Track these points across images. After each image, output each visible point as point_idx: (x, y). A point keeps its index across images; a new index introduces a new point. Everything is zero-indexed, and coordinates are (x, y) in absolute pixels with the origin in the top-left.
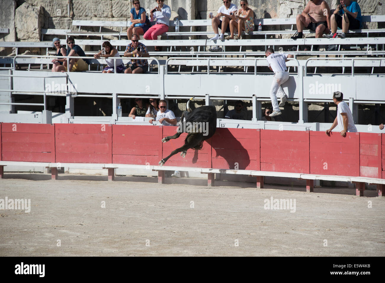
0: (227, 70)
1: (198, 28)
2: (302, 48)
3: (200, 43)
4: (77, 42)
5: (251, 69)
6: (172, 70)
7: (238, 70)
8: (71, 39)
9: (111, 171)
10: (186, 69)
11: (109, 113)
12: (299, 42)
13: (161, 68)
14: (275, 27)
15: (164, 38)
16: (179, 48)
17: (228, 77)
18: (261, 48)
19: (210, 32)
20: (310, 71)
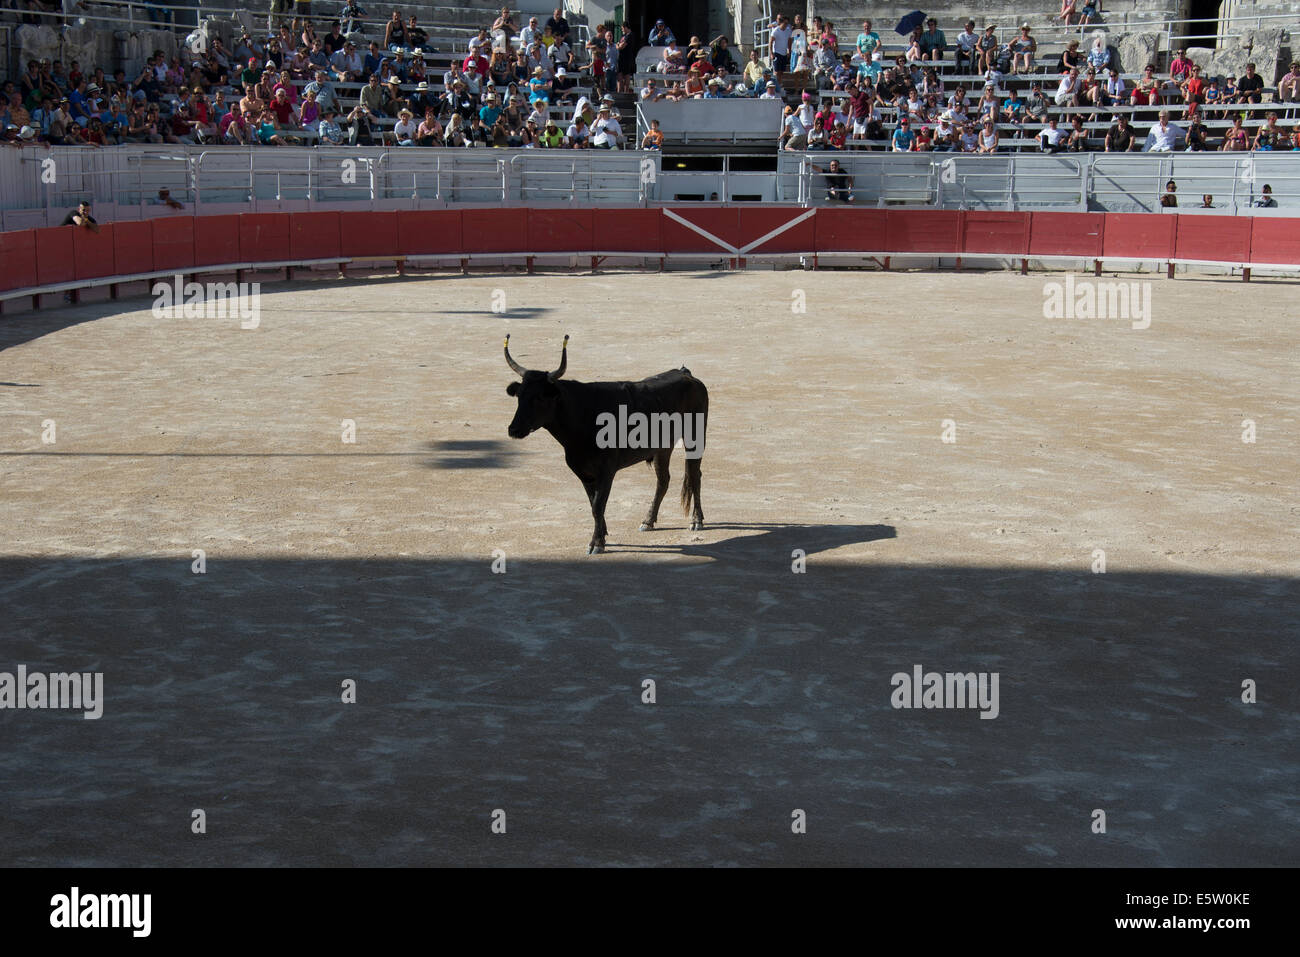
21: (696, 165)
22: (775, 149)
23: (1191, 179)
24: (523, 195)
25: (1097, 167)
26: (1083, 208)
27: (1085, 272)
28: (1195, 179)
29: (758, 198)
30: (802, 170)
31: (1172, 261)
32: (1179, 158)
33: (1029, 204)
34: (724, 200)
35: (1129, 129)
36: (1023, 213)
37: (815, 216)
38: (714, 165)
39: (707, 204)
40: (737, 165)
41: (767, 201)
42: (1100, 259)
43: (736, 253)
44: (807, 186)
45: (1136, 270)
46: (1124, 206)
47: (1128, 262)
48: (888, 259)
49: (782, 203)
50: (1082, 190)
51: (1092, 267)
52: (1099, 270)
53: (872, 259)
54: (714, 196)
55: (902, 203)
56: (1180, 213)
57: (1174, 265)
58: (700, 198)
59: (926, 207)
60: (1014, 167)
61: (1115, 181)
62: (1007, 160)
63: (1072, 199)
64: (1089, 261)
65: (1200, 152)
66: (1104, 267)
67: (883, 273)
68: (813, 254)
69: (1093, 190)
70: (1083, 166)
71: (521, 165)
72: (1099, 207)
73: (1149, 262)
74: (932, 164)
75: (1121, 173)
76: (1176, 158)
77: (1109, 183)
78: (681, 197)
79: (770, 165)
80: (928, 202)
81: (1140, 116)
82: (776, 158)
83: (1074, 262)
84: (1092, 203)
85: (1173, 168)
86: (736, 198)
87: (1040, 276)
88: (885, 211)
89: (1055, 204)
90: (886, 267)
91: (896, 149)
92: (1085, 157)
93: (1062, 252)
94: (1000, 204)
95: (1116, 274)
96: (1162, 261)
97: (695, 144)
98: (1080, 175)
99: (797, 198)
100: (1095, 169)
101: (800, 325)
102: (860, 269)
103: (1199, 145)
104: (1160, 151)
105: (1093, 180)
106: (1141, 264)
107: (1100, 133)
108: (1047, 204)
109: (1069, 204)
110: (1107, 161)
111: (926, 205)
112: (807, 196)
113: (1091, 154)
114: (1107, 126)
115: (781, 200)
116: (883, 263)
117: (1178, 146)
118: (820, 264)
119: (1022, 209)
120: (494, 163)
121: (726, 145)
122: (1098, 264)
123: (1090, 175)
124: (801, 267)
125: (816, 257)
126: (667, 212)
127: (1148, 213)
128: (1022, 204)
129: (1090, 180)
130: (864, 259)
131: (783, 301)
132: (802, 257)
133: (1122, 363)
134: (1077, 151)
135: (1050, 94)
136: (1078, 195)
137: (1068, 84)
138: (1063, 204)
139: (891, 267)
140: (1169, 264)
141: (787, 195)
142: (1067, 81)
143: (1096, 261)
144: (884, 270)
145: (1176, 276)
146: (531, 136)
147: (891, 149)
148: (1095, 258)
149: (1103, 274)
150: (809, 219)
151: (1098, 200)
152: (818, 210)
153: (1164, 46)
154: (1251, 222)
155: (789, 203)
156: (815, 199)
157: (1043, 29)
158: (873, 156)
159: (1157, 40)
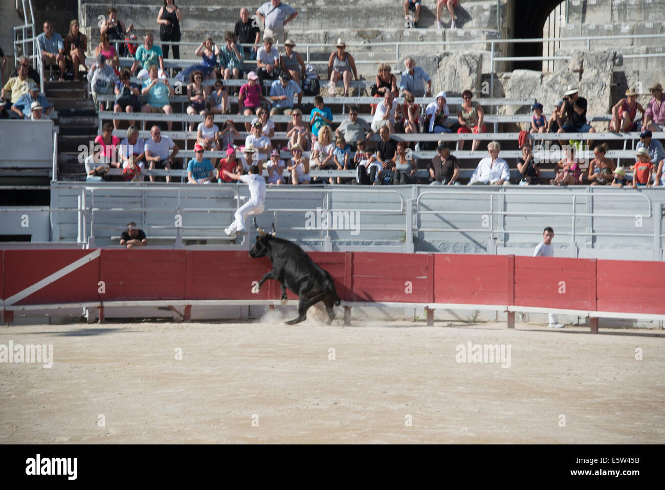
22: (47, 180)
23: (526, 216)
25: (421, 201)
26: (408, 248)
27: (415, 321)
28: (530, 216)
29: (27, 238)
30: (81, 205)
31: (512, 308)
32: (513, 193)
33: (349, 243)
35: (452, 158)
36: (343, 254)
37: (99, 258)
41: (39, 241)
42: (432, 306)
43: (1, 305)
44: (88, 223)
45: (472, 319)
46: (454, 246)
47: (465, 309)
48: (188, 308)
49: (57, 243)
50: (408, 227)
51: (423, 315)
52: (430, 319)
53: (169, 308)
55: (203, 242)
56: (517, 254)
57: (514, 313)
59: (232, 247)
60: (331, 202)
61: (444, 216)
62: (324, 194)
63: (397, 237)
64: (420, 308)
65: (538, 186)
66: (436, 315)
67: (184, 325)
68: (98, 304)
69: (419, 227)
70: (407, 200)
72: (428, 247)
73: (487, 309)
74: (236, 197)
75: (450, 208)
76: (508, 192)
77: (438, 219)
79: (43, 199)
80: (234, 241)
82: (49, 191)
83: (402, 310)
84: (418, 242)
85: (505, 203)
88: (184, 251)
89: (378, 244)
90: (186, 317)
91: (191, 181)
92: (408, 190)
93: (388, 298)
94: (316, 243)
96: (501, 308)
98: (404, 210)
99: (76, 238)
100: (420, 203)
101: (86, 392)
102: (153, 320)
104: (488, 183)
105: (419, 215)
106: (477, 312)
107: (425, 164)
108: (369, 244)
109: (394, 244)
110: (433, 195)
111: (232, 245)
112: (88, 234)
113: (415, 186)
114: (431, 155)
115: (56, 240)
116: (183, 313)
118: (107, 315)
119: (343, 249)
122: (430, 312)
123: (414, 211)
124: (83, 320)
125: (102, 307)
127: (482, 252)
128: (341, 243)
129: (415, 216)
130: (161, 308)
131: (63, 361)
132: (85, 309)
133: (466, 429)
134: (399, 183)
135: (366, 118)
136: (402, 234)
137: (384, 109)
138: (387, 243)
139: (192, 317)
140: (509, 312)
141: (64, 235)
142: (382, 107)
143: (427, 308)
144: (183, 321)
145: (516, 325)
147: (186, 180)
148: (425, 305)
149: (435, 324)
150: (91, 263)
151: (427, 239)
152: (102, 252)
153: (488, 68)
154: (595, 265)
155: (67, 244)
156: (99, 238)
157: (354, 46)
158: (168, 188)
159: (480, 60)
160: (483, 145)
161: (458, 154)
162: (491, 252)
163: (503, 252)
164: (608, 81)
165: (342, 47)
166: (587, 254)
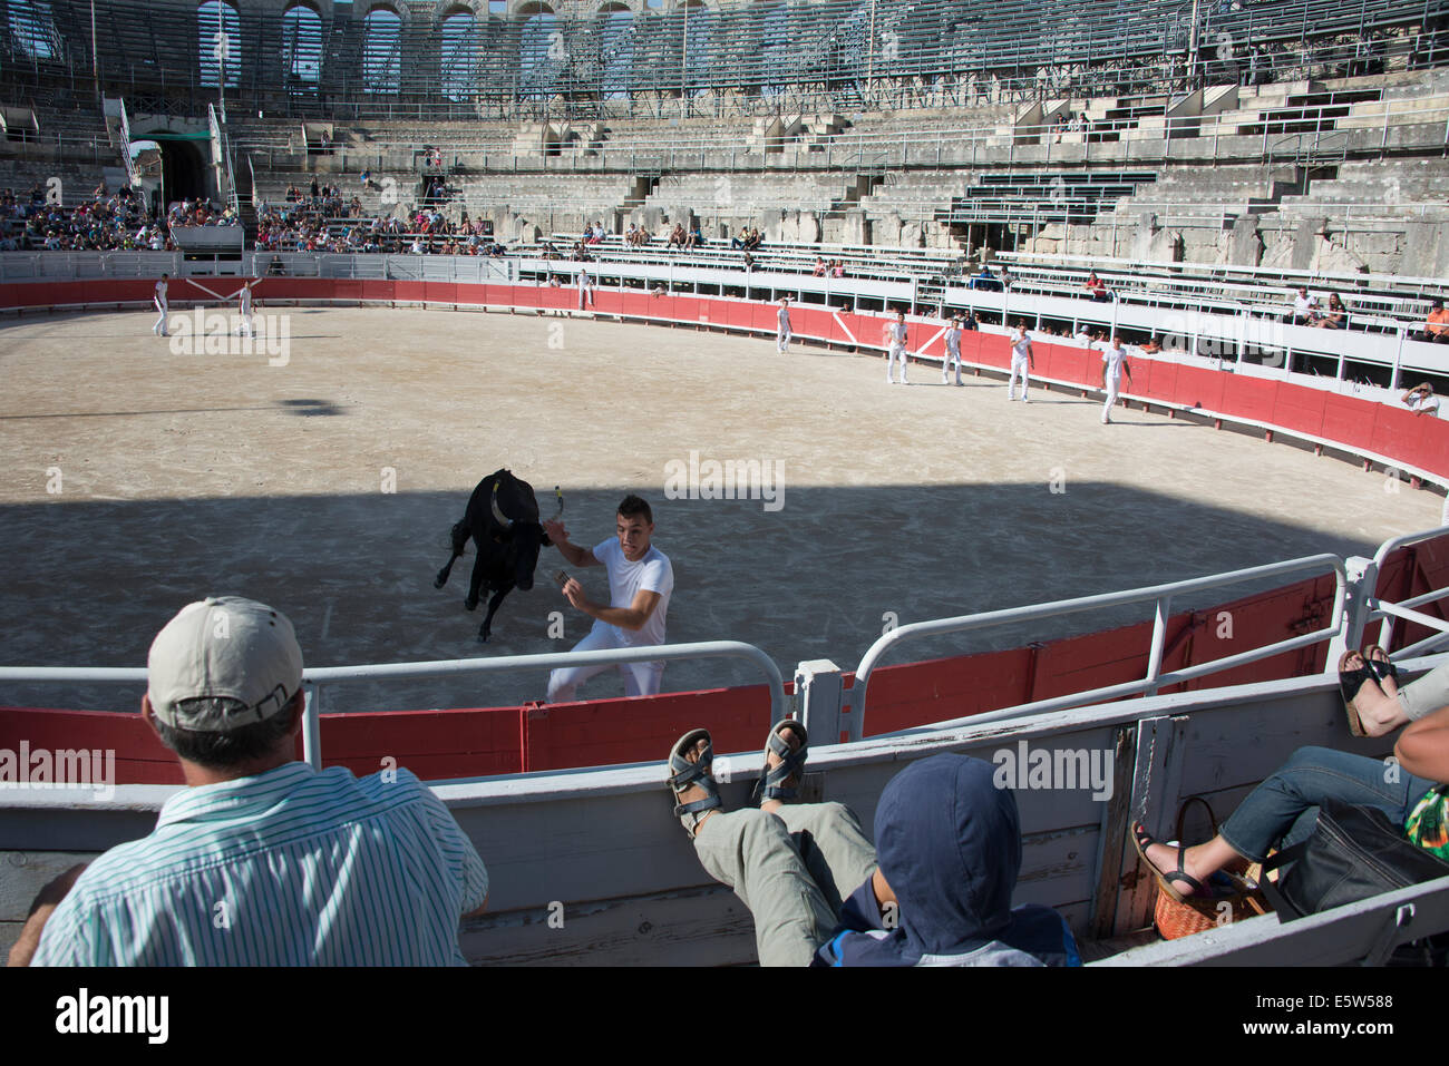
0: (632, 262)
1: (617, 240)
2: (672, 252)
3: (619, 247)
4: (554, 245)
5: (645, 262)
6: (604, 260)
7: (639, 262)
8: (551, 243)
9: (570, 313)
10: (610, 261)
11: (569, 283)
12: (671, 249)
13: (597, 260)
14: (658, 241)
15: (600, 243)
16: (607, 250)
17: (633, 266)
18: (651, 252)
19: (624, 242)
20: (676, 264)
21: (201, 258)
22: (240, 251)
23: (430, 266)
24: (114, 273)
25: (390, 260)
26: (385, 278)
27: (388, 306)
28: (432, 266)
29: (233, 273)
30: (254, 260)
33: (361, 276)
34: (216, 274)
35: (402, 243)
36: (359, 280)
37: (262, 281)
38: (211, 258)
39: (207, 276)
40: (222, 258)
41: (238, 275)
42: (394, 301)
43: (224, 300)
44: (257, 268)
45: (409, 306)
46: (403, 277)
47: (407, 302)
48: (297, 302)
50: (384, 270)
51: (390, 304)
52: (394, 306)
54: (211, 273)
55: (303, 275)
56: (426, 281)
57: (426, 303)
58: (204, 273)
59: (314, 277)
60: (354, 260)
61: (399, 266)
62: (351, 256)
63: (380, 274)
64: (389, 302)
65: (433, 255)
66: (396, 304)
67: (296, 308)
69: (389, 270)
70: (384, 259)
71: (112, 259)
72: (393, 278)
73: (415, 302)
74: (315, 258)
75: (401, 263)
77: (397, 267)
78: (193, 273)
79: (239, 258)
80: (315, 275)
81: (407, 238)
82: (241, 255)
83: (383, 302)
84: (389, 276)
86: (222, 273)
87: (367, 309)
88: (295, 279)
89: (373, 277)
90: (297, 305)
91: (299, 251)
92: (385, 255)
93: (377, 298)
95: (401, 307)
96: (421, 302)
97: (201, 248)
98: (383, 263)
99: (252, 273)
102: (284, 306)
103: (433, 252)
104: (417, 253)
106: (412, 303)
107: (391, 245)
108: (369, 277)
109: (379, 277)
110: (394, 257)
112: (257, 272)
113: (387, 254)
116: (295, 303)
117: (425, 252)
119: (358, 278)
120: (98, 258)
121: (217, 249)
123: (387, 264)
125: (262, 301)
126: (188, 281)
127: (414, 280)
128: (358, 276)
129: (388, 266)
130: (286, 301)
136: (382, 273)
138: (376, 276)
139: (299, 305)
140: (424, 303)
141: (247, 272)
143: (392, 302)
145: (427, 309)
146: (117, 243)
149: (395, 308)
151: (392, 275)
152: (265, 278)
153: (415, 208)
154: (455, 285)
155: (249, 276)
156: (261, 273)
157: (362, 198)
158: (288, 254)
159: (412, 205)
160: (413, 238)
161: (405, 242)
162: (416, 280)
163: (421, 280)
164: (460, 215)
165: (356, 198)
166: (453, 281)
